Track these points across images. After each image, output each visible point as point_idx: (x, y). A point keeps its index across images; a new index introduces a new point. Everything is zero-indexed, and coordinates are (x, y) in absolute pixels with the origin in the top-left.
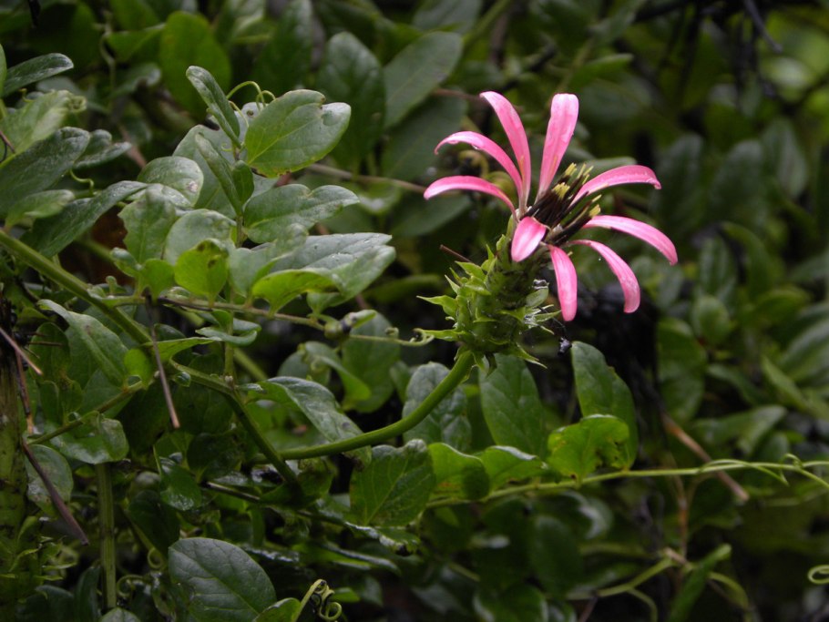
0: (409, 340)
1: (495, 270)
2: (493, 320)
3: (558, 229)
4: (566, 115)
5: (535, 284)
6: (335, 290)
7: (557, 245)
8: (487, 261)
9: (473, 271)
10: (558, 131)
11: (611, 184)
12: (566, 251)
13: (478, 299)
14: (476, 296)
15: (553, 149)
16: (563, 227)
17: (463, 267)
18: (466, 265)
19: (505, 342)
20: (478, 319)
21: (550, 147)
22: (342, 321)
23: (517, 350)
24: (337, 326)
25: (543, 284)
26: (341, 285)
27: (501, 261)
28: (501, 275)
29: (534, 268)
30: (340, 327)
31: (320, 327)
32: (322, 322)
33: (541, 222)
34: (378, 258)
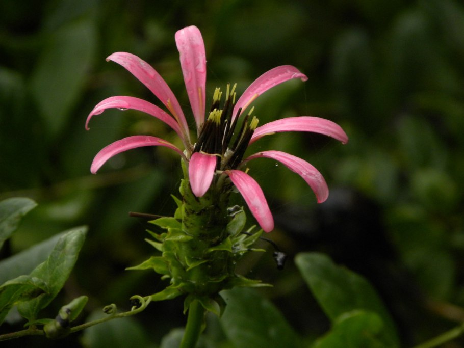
0: (130, 309)
1: (188, 214)
2: (204, 262)
3: (228, 153)
4: (193, 47)
5: (230, 212)
6: (41, 292)
7: (234, 168)
8: (178, 210)
9: (168, 223)
10: (192, 64)
11: (260, 94)
12: (243, 170)
13: (184, 247)
14: (180, 246)
15: (194, 82)
16: (233, 149)
17: (157, 224)
18: (160, 221)
19: (224, 277)
20: (191, 266)
21: (190, 81)
22: (57, 317)
23: (239, 280)
24: (55, 324)
25: (237, 209)
26: (43, 284)
27: (189, 204)
28: (195, 216)
29: (222, 197)
30: (58, 324)
31: (40, 332)
32: (41, 327)
33: (210, 153)
34: (69, 246)
